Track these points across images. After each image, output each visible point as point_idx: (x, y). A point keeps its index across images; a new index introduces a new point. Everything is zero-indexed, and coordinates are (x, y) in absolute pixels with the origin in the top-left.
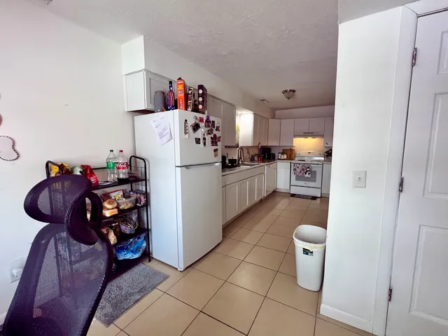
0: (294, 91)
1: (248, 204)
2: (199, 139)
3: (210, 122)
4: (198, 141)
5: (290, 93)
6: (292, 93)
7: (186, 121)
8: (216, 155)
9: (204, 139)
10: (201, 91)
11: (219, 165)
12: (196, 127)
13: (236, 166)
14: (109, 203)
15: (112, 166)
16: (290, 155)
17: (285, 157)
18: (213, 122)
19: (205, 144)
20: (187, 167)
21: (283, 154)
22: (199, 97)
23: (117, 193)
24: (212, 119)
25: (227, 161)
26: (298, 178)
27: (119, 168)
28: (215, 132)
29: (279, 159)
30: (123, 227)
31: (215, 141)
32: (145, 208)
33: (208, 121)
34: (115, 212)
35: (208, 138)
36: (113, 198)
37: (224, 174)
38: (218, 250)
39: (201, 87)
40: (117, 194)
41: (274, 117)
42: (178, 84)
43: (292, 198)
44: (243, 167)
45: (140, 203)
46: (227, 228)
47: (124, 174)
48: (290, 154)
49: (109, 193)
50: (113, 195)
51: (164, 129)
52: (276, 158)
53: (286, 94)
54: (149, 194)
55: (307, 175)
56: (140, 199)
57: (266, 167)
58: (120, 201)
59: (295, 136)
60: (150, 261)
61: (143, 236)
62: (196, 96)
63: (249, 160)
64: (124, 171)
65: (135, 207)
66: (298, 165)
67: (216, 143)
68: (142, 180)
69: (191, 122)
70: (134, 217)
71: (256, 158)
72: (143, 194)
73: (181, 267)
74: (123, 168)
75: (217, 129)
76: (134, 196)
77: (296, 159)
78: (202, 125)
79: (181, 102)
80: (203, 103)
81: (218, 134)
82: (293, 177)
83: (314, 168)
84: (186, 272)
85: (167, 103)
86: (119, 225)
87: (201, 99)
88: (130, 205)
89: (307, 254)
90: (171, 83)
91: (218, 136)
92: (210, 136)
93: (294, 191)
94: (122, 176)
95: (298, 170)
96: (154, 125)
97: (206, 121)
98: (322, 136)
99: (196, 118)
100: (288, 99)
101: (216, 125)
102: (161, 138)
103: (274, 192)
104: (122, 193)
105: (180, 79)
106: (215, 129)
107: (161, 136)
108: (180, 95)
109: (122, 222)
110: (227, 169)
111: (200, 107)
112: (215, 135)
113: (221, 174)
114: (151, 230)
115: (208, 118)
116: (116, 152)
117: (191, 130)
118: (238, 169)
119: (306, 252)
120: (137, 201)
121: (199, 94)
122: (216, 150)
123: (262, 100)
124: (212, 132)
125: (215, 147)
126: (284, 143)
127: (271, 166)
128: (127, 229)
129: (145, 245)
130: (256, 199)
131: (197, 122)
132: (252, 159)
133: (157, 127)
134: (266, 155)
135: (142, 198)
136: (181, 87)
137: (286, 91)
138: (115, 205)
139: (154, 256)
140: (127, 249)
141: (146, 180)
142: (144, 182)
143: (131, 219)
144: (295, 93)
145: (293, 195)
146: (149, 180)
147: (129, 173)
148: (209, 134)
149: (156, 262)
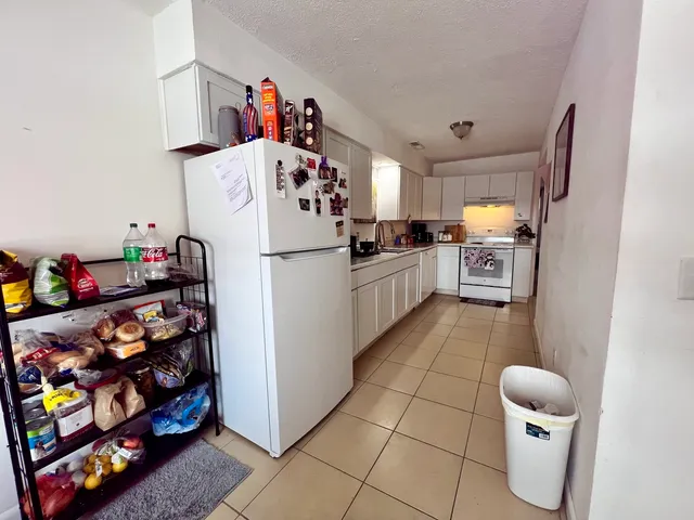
0: (470, 124)
1: (394, 318)
2: (308, 201)
3: (328, 169)
4: (305, 205)
5: (463, 129)
6: (467, 127)
7: (280, 163)
8: (340, 234)
9: (318, 201)
10: (310, 111)
11: (345, 251)
12: (301, 178)
13: (372, 254)
14: (127, 331)
15: (133, 255)
16: (458, 235)
17: (450, 237)
18: (335, 170)
19: (318, 211)
20: (284, 255)
21: (445, 232)
22: (306, 121)
23: (150, 307)
24: (331, 163)
25: (358, 246)
26: (472, 272)
27: (147, 260)
28: (337, 189)
29: (439, 242)
30: (160, 376)
31: (337, 206)
32: (206, 334)
33: (324, 166)
34: (141, 347)
35: (325, 200)
36: (140, 317)
37: (355, 266)
38: (347, 408)
39: (309, 103)
40: (149, 310)
41: (430, 174)
42: (265, 91)
43: (463, 305)
44: (384, 256)
45: (195, 327)
46: (362, 362)
47: (160, 270)
48: (457, 233)
49: (132, 309)
50: (139, 312)
51: (238, 182)
52: (435, 240)
53: (456, 129)
54: (214, 307)
55: (488, 267)
56: (195, 318)
57: (421, 255)
58: (152, 325)
59: (466, 204)
60: (218, 434)
61: (202, 389)
62: (301, 120)
63: (392, 243)
64: (159, 264)
65: (186, 334)
66: (473, 251)
67: (340, 209)
68: (199, 282)
69: (291, 166)
70: (185, 353)
71: (403, 241)
72: (201, 309)
73: (276, 452)
74: (156, 260)
75: (342, 184)
76: (184, 312)
77: (469, 241)
78: (313, 173)
79: (271, 127)
80: (313, 134)
81: (344, 194)
82: (465, 270)
83: (499, 255)
84: (285, 460)
85: (242, 129)
86: (151, 372)
87: (310, 126)
88: (173, 332)
89: (536, 435)
90: (249, 89)
91: (343, 196)
92: (328, 196)
93: (465, 292)
94: (154, 276)
95: (473, 259)
96: (218, 173)
97: (321, 167)
98: (511, 202)
99: (301, 160)
100: (461, 137)
101: (340, 176)
102: (231, 199)
103: (433, 294)
104: (159, 308)
105: (267, 80)
106: (337, 184)
107: (232, 194)
108: (269, 113)
109: (159, 364)
110: (359, 260)
111: (310, 141)
112: (338, 195)
113: (350, 267)
114: (219, 375)
115: (324, 161)
116: (143, 228)
117: (290, 182)
118: (376, 259)
119: (533, 430)
120: (190, 321)
121: (306, 115)
122: (339, 224)
123: (415, 144)
124: (332, 189)
125: (338, 219)
126: (449, 216)
127: (428, 252)
128: (167, 378)
129: (207, 404)
130: (407, 308)
131: (303, 166)
132: (397, 243)
133: (224, 177)
134: (418, 234)
135: (199, 316)
136: (270, 98)
137: (457, 124)
138: (141, 333)
139: (227, 423)
140: (169, 417)
141: (205, 281)
142: (202, 285)
143: (179, 358)
144: (473, 128)
145: (465, 300)
146: (213, 282)
147: (170, 269)
148: (326, 192)
149: (231, 437)
